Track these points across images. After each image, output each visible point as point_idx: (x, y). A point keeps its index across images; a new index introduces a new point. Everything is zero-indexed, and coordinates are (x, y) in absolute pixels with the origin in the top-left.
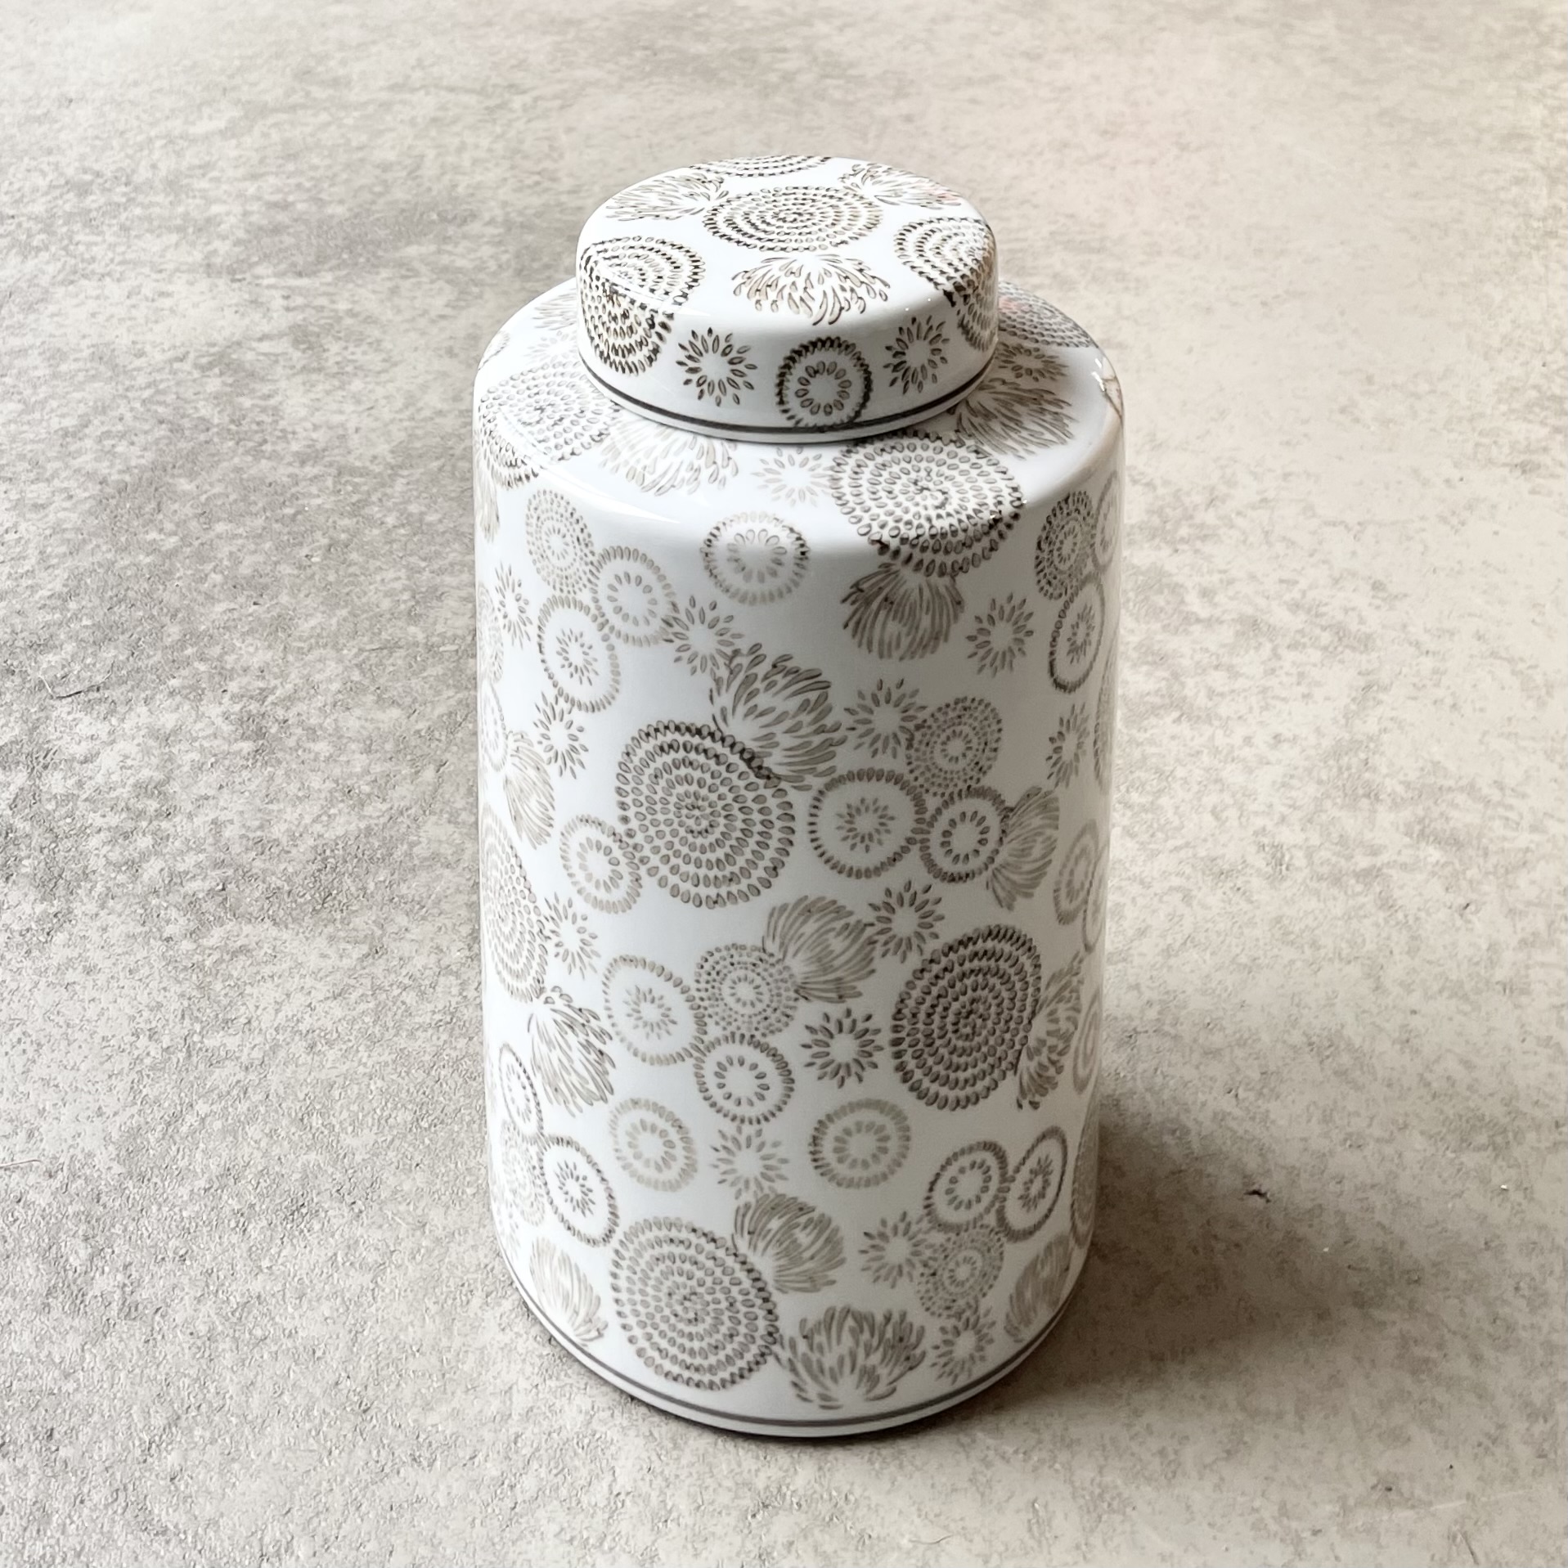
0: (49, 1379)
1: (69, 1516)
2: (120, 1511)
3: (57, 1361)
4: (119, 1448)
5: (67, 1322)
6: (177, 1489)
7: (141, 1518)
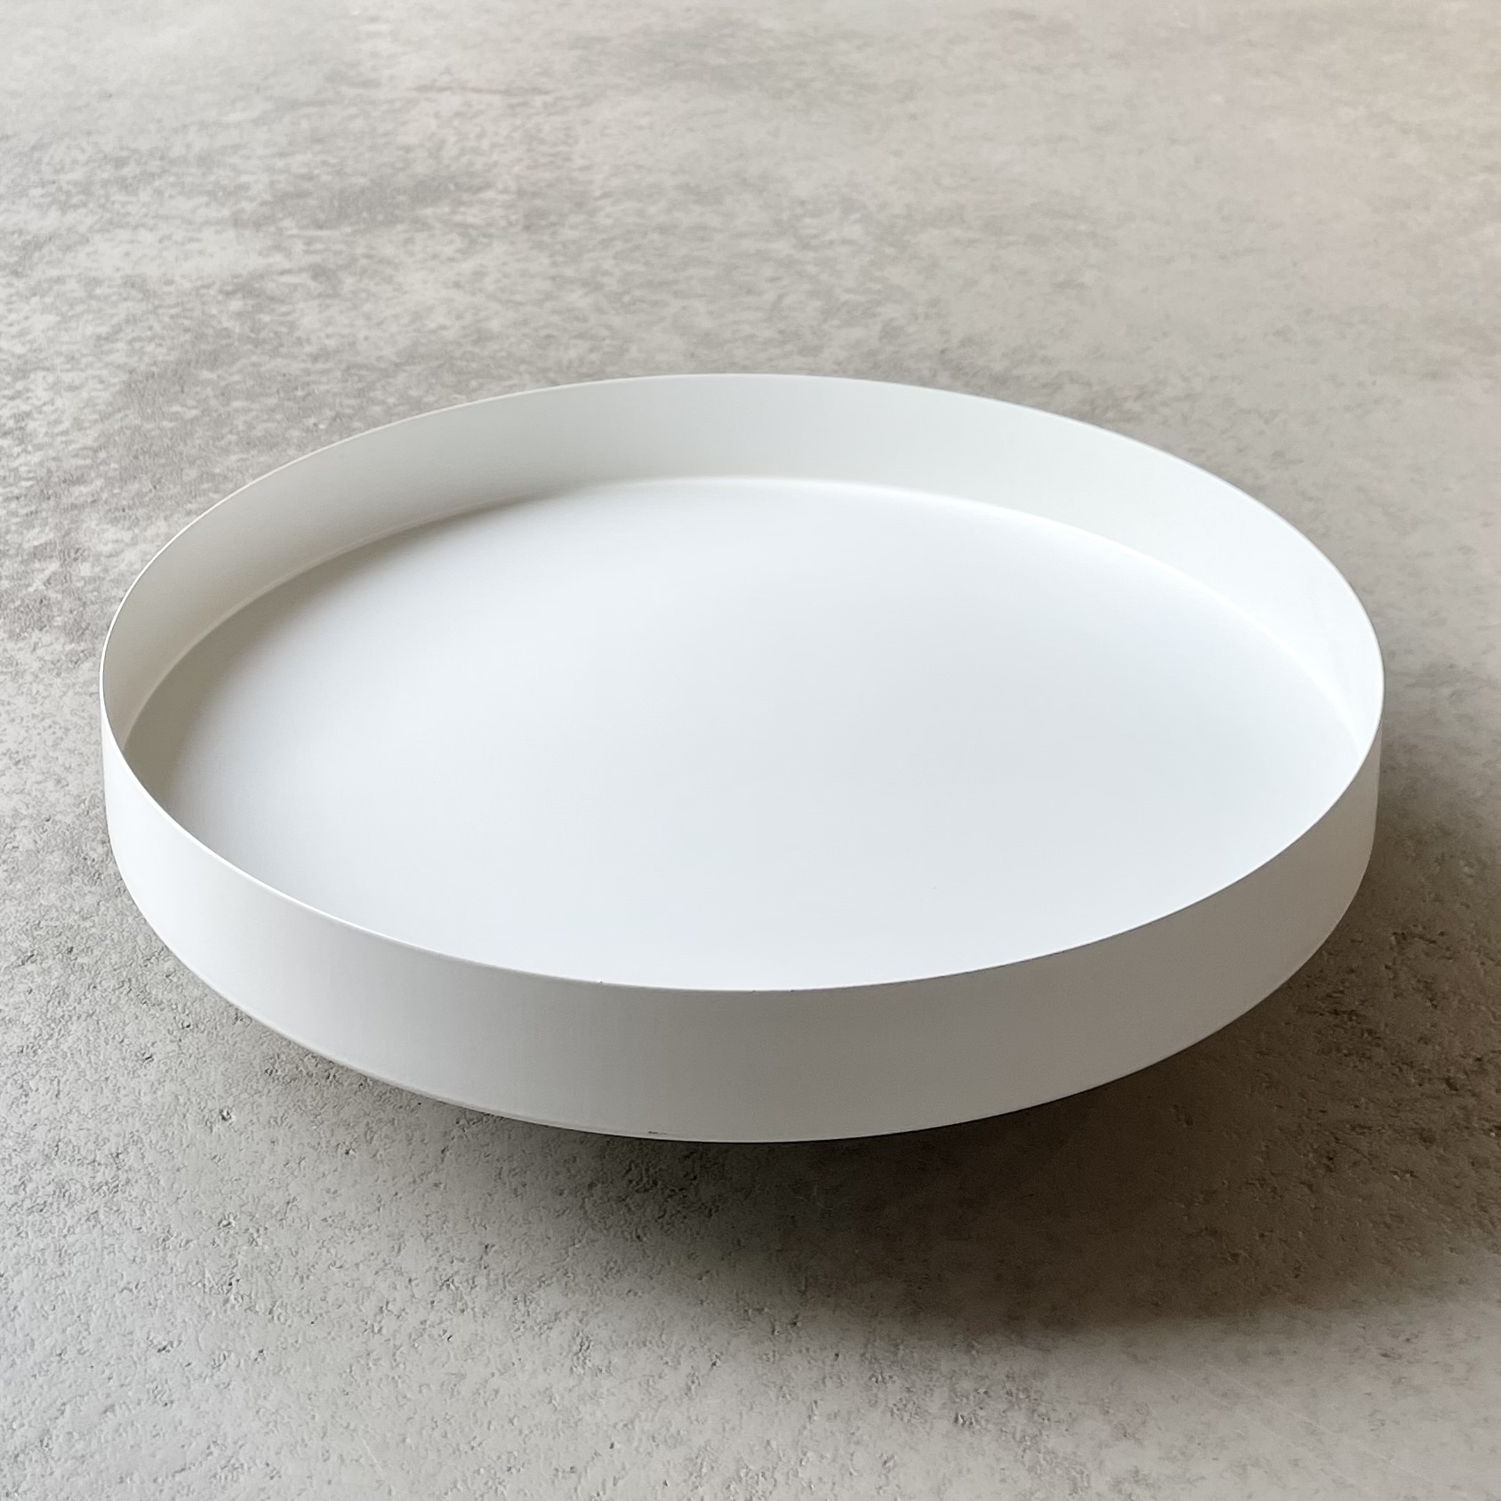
0: (72, 919)
1: (84, 994)
2: (125, 992)
3: (77, 910)
4: (126, 959)
5: (87, 889)
6: (171, 981)
7: (141, 996)
